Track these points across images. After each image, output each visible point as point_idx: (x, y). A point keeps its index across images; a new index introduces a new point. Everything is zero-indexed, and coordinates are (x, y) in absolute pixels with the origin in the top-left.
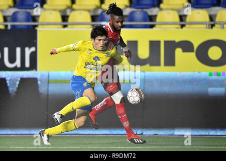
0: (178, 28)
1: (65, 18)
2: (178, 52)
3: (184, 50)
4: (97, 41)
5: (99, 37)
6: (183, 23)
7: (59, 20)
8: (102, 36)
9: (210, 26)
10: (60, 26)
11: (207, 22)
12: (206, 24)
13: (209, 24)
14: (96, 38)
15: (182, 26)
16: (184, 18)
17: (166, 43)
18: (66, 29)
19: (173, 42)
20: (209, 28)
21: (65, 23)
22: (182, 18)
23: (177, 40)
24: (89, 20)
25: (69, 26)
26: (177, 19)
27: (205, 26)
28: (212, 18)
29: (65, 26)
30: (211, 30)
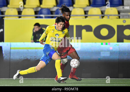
0: (83, 18)
1: (20, 13)
2: (84, 31)
3: (87, 31)
4: (59, 25)
5: (61, 23)
6: (86, 15)
7: (17, 13)
8: (63, 22)
9: (102, 17)
10: (17, 17)
11: (100, 15)
12: (99, 16)
13: (101, 16)
14: (59, 23)
15: (86, 17)
16: (87, 12)
17: (77, 26)
18: (20, 19)
19: (81, 26)
20: (101, 18)
21: (20, 16)
22: (86, 12)
23: (83, 25)
24: (33, 13)
25: (22, 17)
26: (83, 13)
27: (99, 17)
28: (102, 13)
29: (20, 17)
30: (102, 19)
